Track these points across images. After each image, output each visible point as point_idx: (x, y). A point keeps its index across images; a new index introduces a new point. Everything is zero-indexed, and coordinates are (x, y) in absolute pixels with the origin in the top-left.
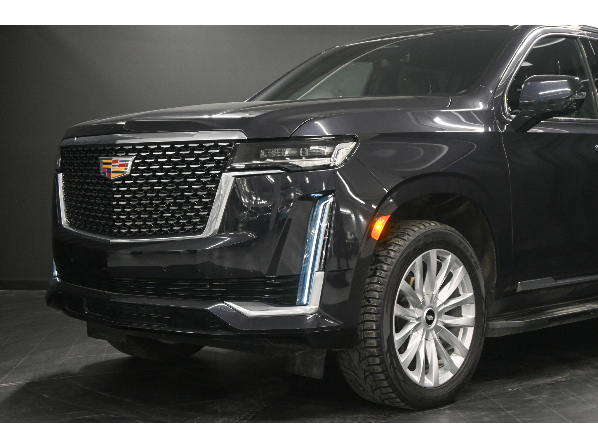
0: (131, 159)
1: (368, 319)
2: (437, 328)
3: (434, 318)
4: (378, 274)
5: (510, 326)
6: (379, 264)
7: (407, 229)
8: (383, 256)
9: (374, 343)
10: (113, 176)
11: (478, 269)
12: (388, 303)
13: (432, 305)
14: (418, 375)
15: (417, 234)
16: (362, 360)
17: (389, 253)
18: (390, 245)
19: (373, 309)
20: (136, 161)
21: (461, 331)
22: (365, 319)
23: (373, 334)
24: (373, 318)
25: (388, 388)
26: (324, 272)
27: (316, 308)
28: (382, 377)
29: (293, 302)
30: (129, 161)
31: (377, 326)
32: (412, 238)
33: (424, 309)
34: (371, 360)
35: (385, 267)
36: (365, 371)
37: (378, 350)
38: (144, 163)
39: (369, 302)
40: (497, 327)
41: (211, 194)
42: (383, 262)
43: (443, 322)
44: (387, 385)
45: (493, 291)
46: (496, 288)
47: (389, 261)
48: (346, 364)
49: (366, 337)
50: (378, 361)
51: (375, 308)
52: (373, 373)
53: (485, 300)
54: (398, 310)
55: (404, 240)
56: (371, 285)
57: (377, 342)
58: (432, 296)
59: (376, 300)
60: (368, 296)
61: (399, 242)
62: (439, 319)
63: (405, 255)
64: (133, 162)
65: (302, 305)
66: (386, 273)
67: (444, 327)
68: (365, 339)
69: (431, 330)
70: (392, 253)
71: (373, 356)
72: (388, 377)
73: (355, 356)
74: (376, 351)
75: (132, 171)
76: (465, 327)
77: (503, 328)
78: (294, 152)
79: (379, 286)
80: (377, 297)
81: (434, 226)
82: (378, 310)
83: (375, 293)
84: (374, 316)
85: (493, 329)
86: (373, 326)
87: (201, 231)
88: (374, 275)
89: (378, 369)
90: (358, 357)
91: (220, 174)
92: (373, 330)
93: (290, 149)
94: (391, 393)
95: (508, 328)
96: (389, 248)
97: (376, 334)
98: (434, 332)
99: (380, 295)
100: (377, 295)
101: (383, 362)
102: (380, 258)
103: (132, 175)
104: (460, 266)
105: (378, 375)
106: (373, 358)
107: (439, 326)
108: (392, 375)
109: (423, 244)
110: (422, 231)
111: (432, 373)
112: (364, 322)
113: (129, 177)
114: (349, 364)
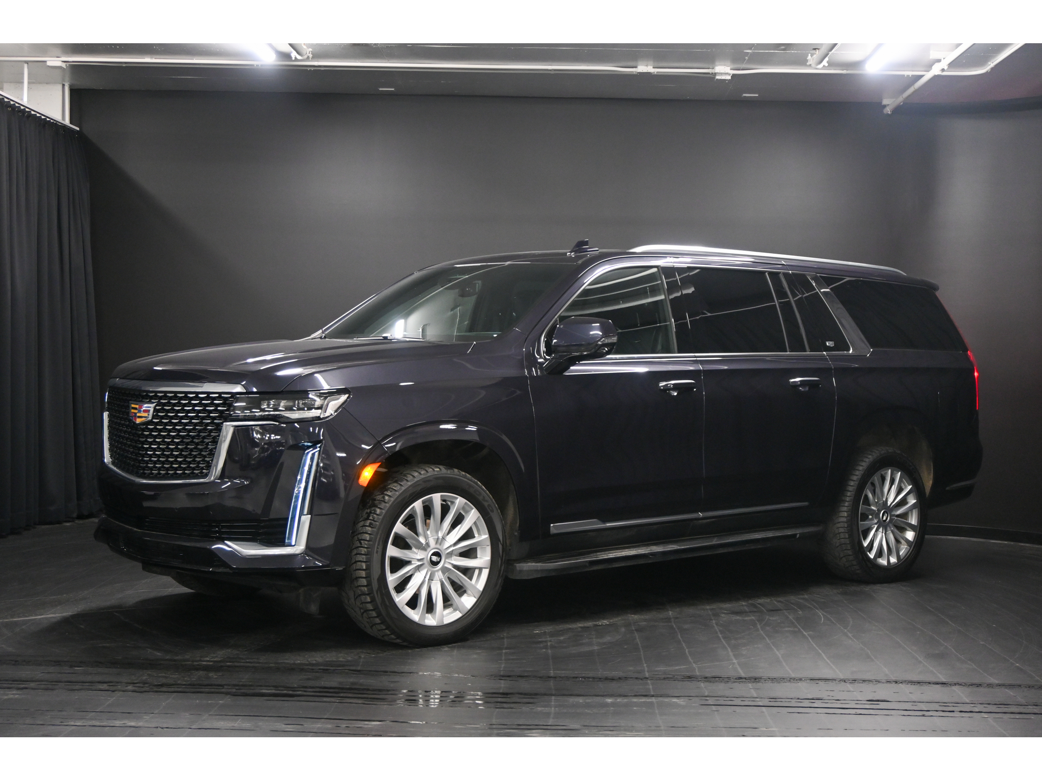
0: (153, 405)
1: (360, 560)
2: (445, 570)
3: (440, 560)
4: (371, 518)
5: (539, 569)
6: (373, 508)
7: (408, 474)
8: (379, 500)
9: (364, 582)
10: (138, 421)
11: (492, 511)
12: (378, 545)
13: (438, 546)
14: (417, 614)
15: (416, 480)
16: (357, 598)
17: (384, 497)
18: (387, 490)
19: (363, 551)
20: (157, 408)
21: (477, 572)
22: (357, 560)
23: (363, 574)
24: (363, 559)
25: (382, 625)
26: (310, 516)
27: (302, 549)
28: (374, 614)
29: (281, 543)
30: (150, 407)
31: (367, 566)
32: (409, 484)
33: (429, 550)
34: (363, 597)
35: (378, 511)
36: (360, 608)
37: (368, 589)
38: (163, 410)
39: (361, 543)
40: (525, 569)
41: (215, 441)
42: (376, 506)
43: (452, 564)
44: (380, 622)
45: (516, 534)
46: (519, 530)
47: (383, 505)
48: (346, 601)
49: (358, 576)
50: (369, 599)
51: (366, 550)
52: (367, 611)
53: (502, 542)
54: (392, 551)
55: (401, 485)
56: (363, 527)
57: (367, 581)
58: (438, 539)
59: (366, 542)
60: (360, 538)
61: (395, 487)
62: (447, 560)
63: (399, 500)
64: (155, 408)
65: (290, 545)
66: (378, 517)
67: (453, 569)
68: (357, 578)
69: (438, 571)
70: (387, 498)
71: (364, 594)
72: (379, 615)
73: (351, 594)
74: (366, 589)
75: (154, 417)
76: (481, 569)
77: (531, 570)
78: (290, 404)
79: (370, 529)
80: (368, 539)
81: (437, 471)
82: (368, 551)
83: (367, 535)
84: (364, 556)
85: (521, 571)
86: (363, 567)
87: (206, 475)
88: (368, 519)
89: (370, 607)
90: (353, 595)
91: (222, 423)
92: (363, 570)
93: (285, 401)
94: (385, 629)
95: (537, 571)
96: (386, 493)
97: (366, 574)
98: (440, 572)
99: (370, 538)
100: (367, 537)
101: (373, 601)
102: (376, 502)
103: (154, 420)
104: (473, 509)
105: (370, 612)
106: (364, 596)
107: (446, 568)
108: (383, 612)
109: (421, 490)
110: (423, 476)
111: (436, 612)
112: (356, 562)
113: (150, 422)
114: (348, 601)
